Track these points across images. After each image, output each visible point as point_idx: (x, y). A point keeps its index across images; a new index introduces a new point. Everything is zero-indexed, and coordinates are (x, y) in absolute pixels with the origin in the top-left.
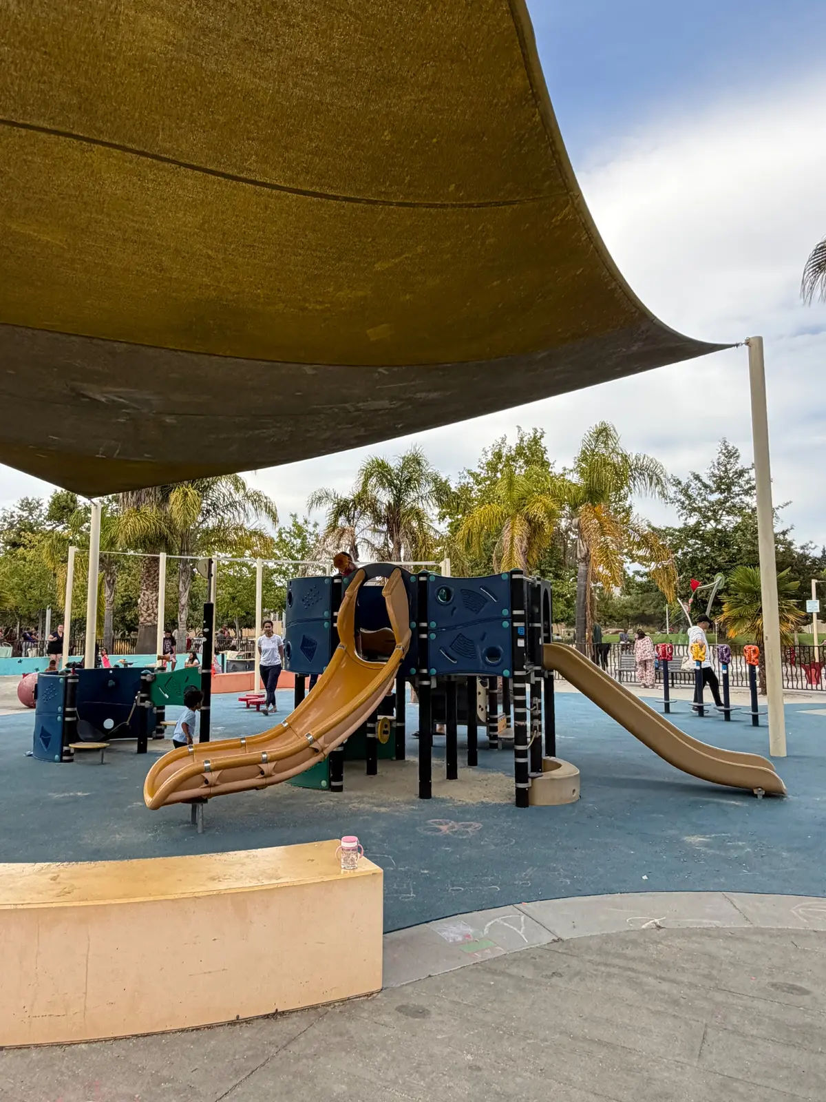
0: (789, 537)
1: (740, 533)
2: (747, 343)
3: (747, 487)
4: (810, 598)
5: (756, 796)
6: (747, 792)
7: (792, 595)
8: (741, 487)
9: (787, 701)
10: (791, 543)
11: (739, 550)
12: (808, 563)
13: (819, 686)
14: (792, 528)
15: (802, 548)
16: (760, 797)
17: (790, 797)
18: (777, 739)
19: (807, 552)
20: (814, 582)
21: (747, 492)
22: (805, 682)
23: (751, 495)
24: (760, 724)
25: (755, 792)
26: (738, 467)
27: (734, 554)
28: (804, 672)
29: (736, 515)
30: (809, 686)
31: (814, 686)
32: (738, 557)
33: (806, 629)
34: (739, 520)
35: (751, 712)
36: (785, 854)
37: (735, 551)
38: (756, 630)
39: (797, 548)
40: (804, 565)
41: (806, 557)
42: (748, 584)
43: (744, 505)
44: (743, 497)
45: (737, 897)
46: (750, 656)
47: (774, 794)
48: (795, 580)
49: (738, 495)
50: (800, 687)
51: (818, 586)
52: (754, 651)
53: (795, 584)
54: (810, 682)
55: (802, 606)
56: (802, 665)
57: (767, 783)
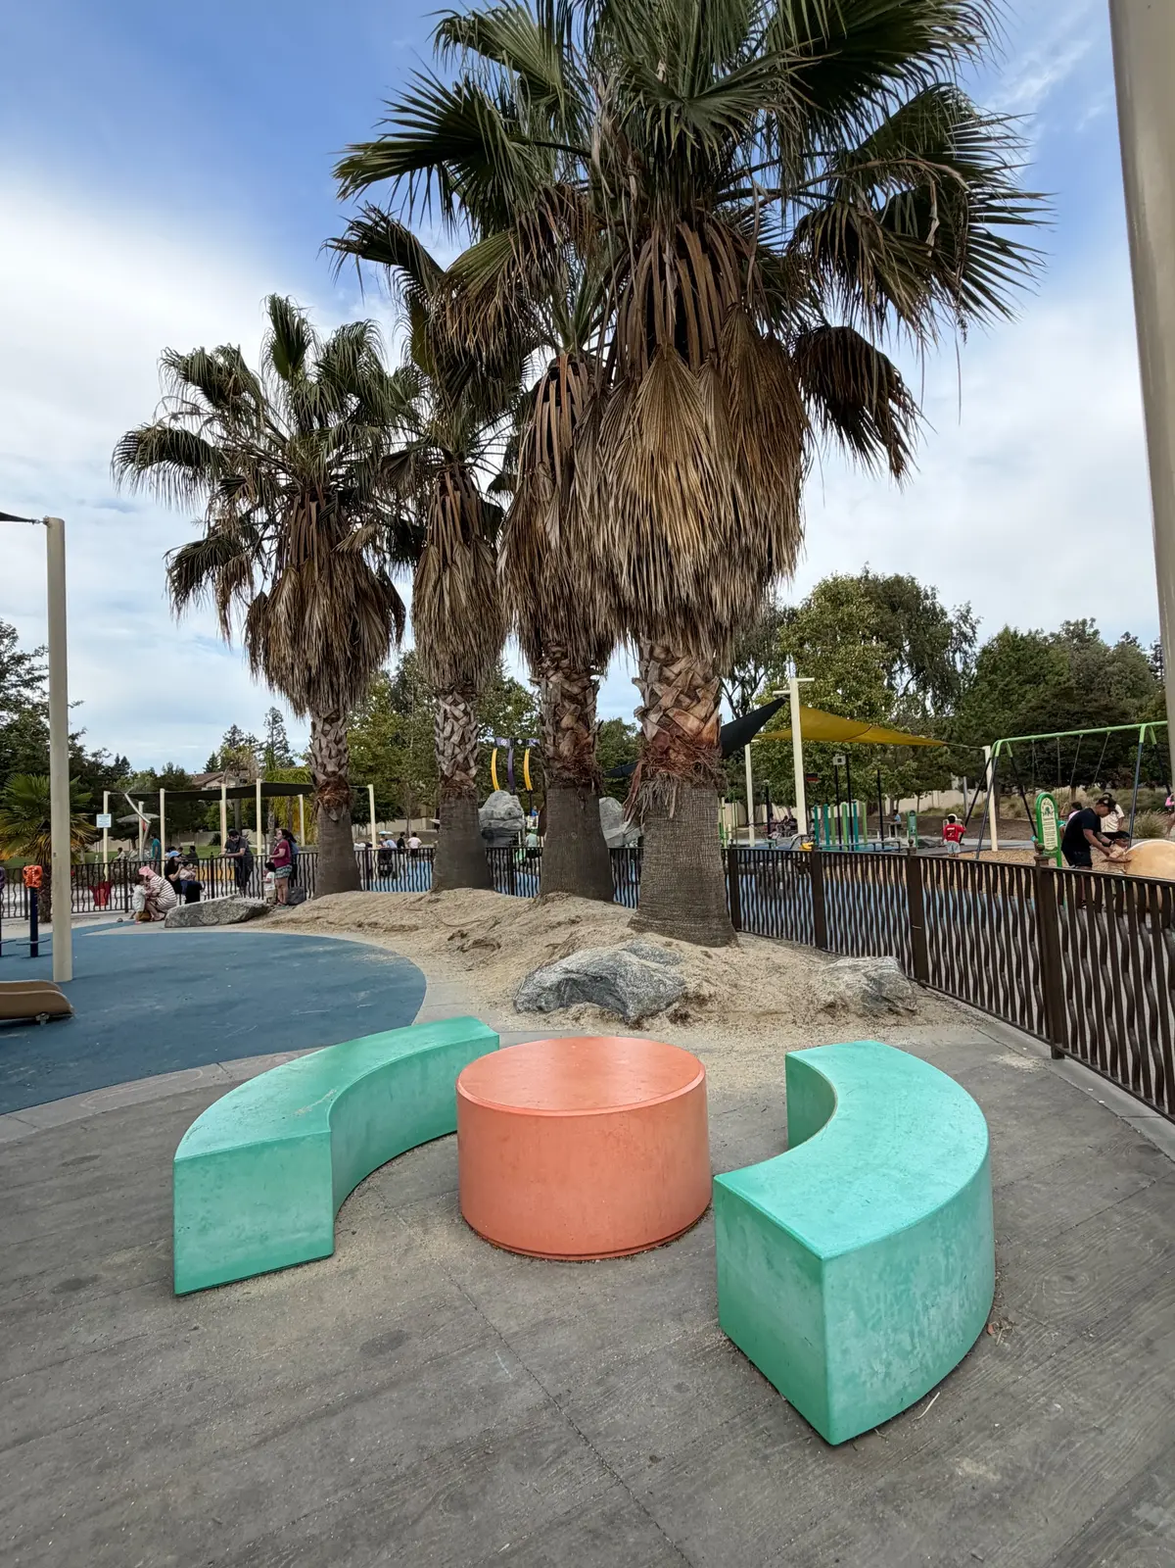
0: (79, 743)
1: (15, 733)
2: (46, 522)
3: (28, 677)
4: (101, 812)
5: (38, 1023)
6: (29, 1022)
7: (84, 810)
8: (19, 676)
9: (75, 926)
10: (81, 749)
11: (14, 755)
12: (100, 772)
13: (108, 907)
14: (83, 733)
15: (94, 755)
16: (43, 1023)
17: (77, 1016)
18: (61, 964)
19: (100, 760)
20: (106, 794)
21: (27, 684)
22: (92, 904)
23: (32, 688)
24: (40, 953)
25: (38, 1018)
26: (17, 650)
27: (6, 759)
28: (91, 894)
29: (11, 710)
30: (97, 908)
31: (103, 908)
32: (12, 762)
33: (94, 848)
34: (16, 717)
35: (29, 942)
36: (71, 1065)
37: (8, 755)
38: (37, 850)
39: (88, 754)
40: (96, 775)
41: (99, 766)
42: (27, 795)
43: (23, 700)
44: (21, 689)
45: (23, 1114)
46: (31, 878)
47: (60, 1016)
48: (85, 791)
49: (16, 686)
50: (86, 909)
51: (110, 798)
52: (37, 872)
53: (87, 796)
54: (98, 903)
55: (93, 821)
56: (90, 887)
57: (52, 1006)
